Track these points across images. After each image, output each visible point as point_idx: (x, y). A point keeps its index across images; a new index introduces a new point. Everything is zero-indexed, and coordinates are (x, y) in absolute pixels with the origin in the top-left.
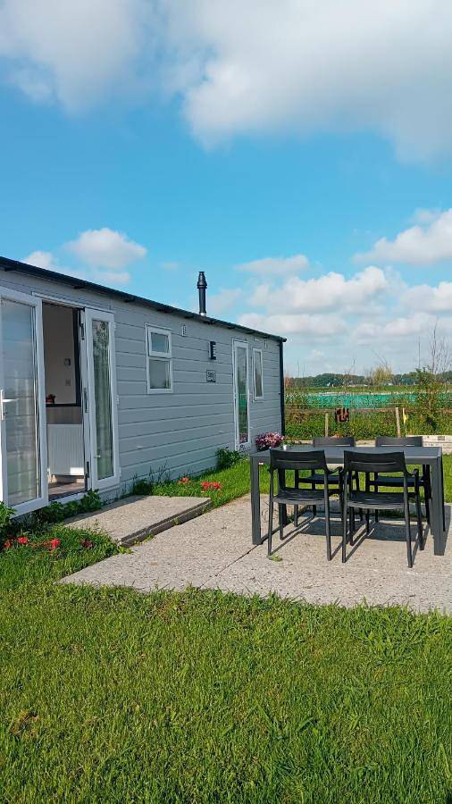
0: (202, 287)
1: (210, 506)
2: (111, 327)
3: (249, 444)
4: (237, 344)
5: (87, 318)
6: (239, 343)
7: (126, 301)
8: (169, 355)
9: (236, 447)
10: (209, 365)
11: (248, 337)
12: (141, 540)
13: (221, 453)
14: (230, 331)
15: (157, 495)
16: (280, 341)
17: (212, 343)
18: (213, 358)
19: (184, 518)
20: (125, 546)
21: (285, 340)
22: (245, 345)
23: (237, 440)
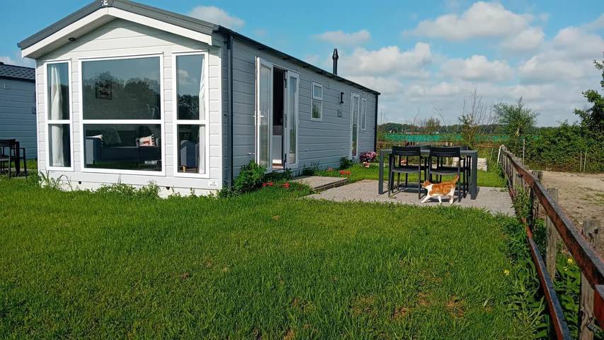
0: (336, 58)
1: (347, 182)
2: (298, 81)
3: (357, 157)
4: (354, 95)
5: (288, 75)
6: (356, 94)
7: (304, 67)
8: (322, 99)
9: (350, 158)
10: (338, 107)
11: (359, 91)
12: (323, 190)
13: (343, 159)
14: (350, 87)
15: (317, 175)
16: (376, 94)
17: (342, 93)
18: (342, 102)
19: (338, 185)
20: (317, 191)
21: (380, 94)
22: (358, 96)
23: (351, 154)
